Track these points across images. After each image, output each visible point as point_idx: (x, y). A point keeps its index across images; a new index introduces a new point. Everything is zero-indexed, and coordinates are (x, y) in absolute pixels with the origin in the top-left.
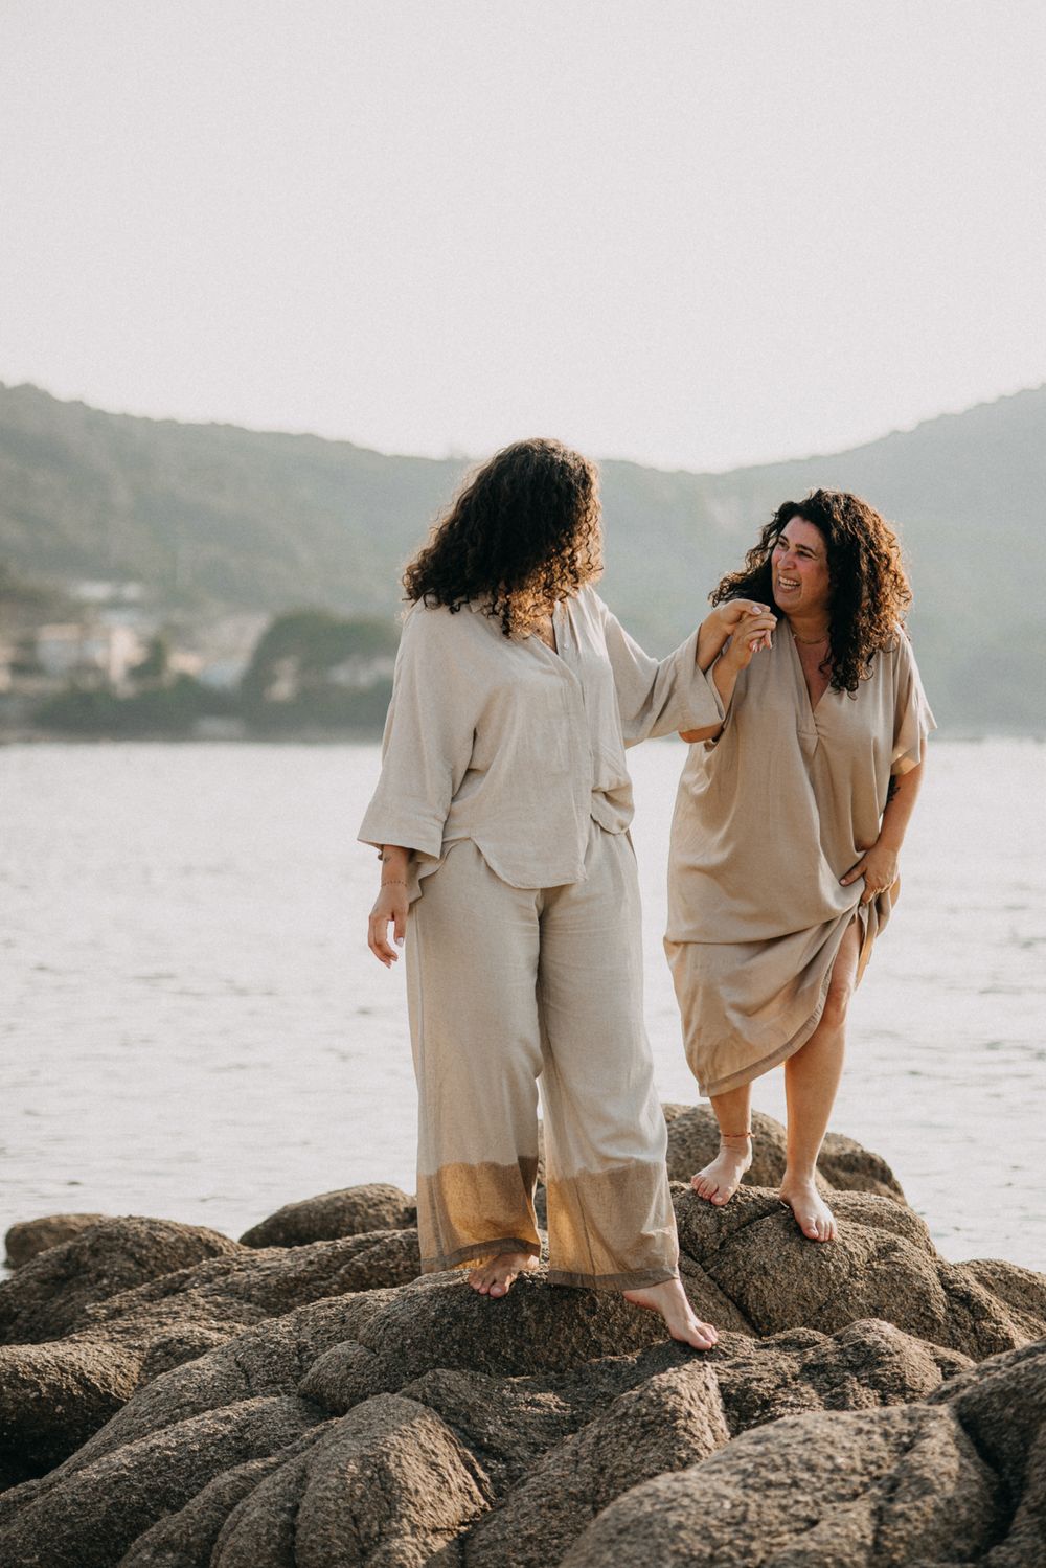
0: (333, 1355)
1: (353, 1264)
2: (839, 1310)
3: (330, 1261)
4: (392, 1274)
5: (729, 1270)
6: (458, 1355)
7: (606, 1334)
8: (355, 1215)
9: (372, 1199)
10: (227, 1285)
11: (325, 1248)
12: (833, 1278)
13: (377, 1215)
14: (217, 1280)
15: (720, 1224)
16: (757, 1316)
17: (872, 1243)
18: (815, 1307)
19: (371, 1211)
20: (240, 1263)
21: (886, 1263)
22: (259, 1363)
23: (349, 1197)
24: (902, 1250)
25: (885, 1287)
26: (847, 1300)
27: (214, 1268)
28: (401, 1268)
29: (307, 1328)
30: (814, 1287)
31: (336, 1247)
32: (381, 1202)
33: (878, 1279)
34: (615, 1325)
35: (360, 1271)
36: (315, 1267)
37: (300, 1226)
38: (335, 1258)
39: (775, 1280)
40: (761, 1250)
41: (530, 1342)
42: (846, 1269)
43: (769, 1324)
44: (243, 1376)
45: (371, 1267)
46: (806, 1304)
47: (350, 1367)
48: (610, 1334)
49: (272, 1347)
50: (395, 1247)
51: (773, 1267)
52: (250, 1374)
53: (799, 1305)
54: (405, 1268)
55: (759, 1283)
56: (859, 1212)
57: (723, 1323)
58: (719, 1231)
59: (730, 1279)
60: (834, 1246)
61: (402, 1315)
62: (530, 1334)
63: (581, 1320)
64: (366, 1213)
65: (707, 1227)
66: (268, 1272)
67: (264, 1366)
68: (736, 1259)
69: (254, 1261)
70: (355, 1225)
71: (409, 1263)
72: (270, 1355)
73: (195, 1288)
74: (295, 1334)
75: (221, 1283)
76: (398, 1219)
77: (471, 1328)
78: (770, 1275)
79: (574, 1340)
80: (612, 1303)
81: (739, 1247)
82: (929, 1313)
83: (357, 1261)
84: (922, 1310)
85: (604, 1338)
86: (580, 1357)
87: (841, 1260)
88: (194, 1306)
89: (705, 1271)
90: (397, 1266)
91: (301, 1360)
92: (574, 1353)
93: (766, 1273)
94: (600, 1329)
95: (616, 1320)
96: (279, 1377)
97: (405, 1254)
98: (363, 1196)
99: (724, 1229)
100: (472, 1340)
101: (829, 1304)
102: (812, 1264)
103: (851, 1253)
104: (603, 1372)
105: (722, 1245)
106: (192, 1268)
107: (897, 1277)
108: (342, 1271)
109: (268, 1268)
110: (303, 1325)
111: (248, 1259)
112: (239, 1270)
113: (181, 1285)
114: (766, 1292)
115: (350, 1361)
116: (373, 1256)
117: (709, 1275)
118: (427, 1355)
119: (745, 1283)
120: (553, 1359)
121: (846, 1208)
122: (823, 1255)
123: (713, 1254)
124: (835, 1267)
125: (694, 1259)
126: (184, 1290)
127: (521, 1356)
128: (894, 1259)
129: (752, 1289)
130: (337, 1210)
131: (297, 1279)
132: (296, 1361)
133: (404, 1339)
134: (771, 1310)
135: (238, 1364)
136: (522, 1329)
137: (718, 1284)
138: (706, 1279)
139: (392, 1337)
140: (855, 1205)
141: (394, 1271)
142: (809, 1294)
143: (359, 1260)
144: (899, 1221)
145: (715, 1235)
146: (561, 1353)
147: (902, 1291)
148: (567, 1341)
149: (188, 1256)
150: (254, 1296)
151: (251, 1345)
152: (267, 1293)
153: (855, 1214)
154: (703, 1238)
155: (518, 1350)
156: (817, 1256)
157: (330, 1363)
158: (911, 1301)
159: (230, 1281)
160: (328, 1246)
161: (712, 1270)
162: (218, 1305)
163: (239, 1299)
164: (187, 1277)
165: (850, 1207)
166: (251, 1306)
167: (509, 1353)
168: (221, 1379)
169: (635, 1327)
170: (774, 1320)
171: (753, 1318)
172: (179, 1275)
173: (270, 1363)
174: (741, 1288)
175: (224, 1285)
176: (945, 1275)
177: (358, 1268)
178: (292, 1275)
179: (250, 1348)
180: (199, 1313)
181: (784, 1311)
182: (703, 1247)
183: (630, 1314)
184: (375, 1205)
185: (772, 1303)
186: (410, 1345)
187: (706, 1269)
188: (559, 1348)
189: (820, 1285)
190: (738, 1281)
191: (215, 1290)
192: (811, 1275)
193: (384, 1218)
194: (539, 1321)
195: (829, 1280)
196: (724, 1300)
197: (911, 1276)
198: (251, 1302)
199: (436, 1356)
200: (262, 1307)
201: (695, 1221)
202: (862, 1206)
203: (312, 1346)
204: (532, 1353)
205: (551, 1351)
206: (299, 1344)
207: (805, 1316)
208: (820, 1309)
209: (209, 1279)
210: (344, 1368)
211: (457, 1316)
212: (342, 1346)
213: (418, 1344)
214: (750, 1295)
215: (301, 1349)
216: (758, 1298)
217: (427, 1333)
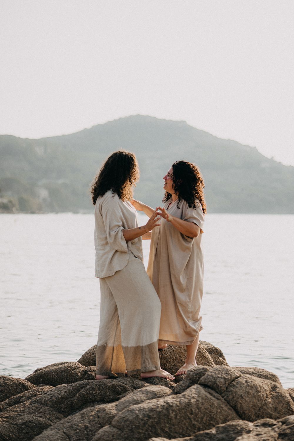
0: (105, 431)
1: (81, 392)
2: (265, 410)
3: (72, 391)
4: (94, 396)
5: (231, 397)
6: (151, 431)
7: (196, 421)
8: (68, 373)
9: (73, 367)
10: (38, 400)
11: (69, 387)
12: (262, 398)
13: (75, 373)
14: (33, 398)
15: (226, 381)
16: (241, 413)
17: (269, 385)
18: (258, 409)
19: (73, 372)
20: (39, 392)
21: (275, 392)
22: (73, 433)
23: (65, 367)
24: (278, 388)
25: (277, 401)
26: (267, 406)
27: (31, 394)
28: (97, 394)
29: (86, 420)
30: (257, 402)
31: (73, 386)
32: (75, 368)
33: (274, 398)
34: (199, 418)
35: (83, 395)
36: (67, 394)
37: (49, 377)
38: (74, 390)
39: (245, 400)
40: (240, 390)
41: (173, 425)
42: (265, 395)
43: (245, 415)
44: (67, 437)
45: (87, 393)
46: (255, 408)
47: (113, 436)
48: (197, 421)
49: (76, 427)
50: (94, 387)
51: (244, 395)
52: (70, 437)
53: (253, 408)
54: (98, 393)
55: (241, 402)
56: (261, 374)
57: (231, 415)
58: (225, 384)
59: (231, 400)
60: (261, 388)
61: (130, 417)
62: (173, 423)
63: (189, 417)
64: (72, 372)
65: (222, 382)
66: (51, 396)
67: (74, 434)
68: (232, 393)
69: (44, 391)
70: (68, 376)
71: (100, 392)
72: (76, 430)
73: (26, 401)
74: (82, 422)
75: (35, 399)
76: (81, 374)
77: (154, 421)
78: (243, 398)
79: (187, 424)
80: (197, 410)
81: (232, 389)
82: (291, 409)
83: (82, 391)
84: (288, 408)
85: (196, 423)
86: (189, 430)
87: (263, 392)
88: (28, 408)
89: (223, 398)
90: (96, 393)
91: (87, 431)
92: (187, 428)
93: (242, 398)
94: (194, 419)
95: (199, 416)
96: (81, 438)
97: (98, 389)
98: (70, 367)
99: (227, 383)
100: (155, 426)
101: (262, 407)
102: (255, 394)
103: (265, 390)
104: (205, 437)
105: (227, 388)
106: (22, 394)
107: (280, 397)
108: (77, 395)
109: (51, 394)
110: (84, 419)
111: (41, 390)
112: (40, 395)
113: (20, 400)
114: (243, 404)
115: (112, 434)
116: (88, 390)
117: (224, 399)
118: (141, 431)
119: (236, 402)
120: (181, 431)
121: (256, 373)
122: (258, 391)
123: (224, 392)
124: (263, 395)
125: (219, 394)
126: (22, 402)
127: (171, 430)
128: (277, 391)
129: (239, 404)
130: (62, 371)
131: (62, 398)
132: (86, 432)
133: (132, 426)
134: (245, 410)
135: (65, 433)
136: (171, 421)
137: (227, 402)
138: (223, 400)
139: (127, 425)
140: (258, 372)
141: (95, 394)
142: (256, 405)
143: (83, 391)
144: (273, 377)
145: (224, 385)
146: (183, 429)
147: (282, 402)
148: (185, 424)
149: (17, 389)
150: (48, 404)
151: (68, 426)
152: (53, 403)
153: (260, 375)
154: (221, 387)
155: (170, 428)
156: (256, 391)
157: (105, 434)
158: (285, 405)
159: (38, 399)
160: (70, 386)
161: (225, 397)
162: (37, 408)
163: (43, 405)
164: (21, 397)
165: (257, 373)
166: (48, 408)
167: (167, 430)
168: (60, 439)
169: (205, 418)
170: (246, 414)
171: (240, 413)
172: (19, 396)
173: (76, 433)
174: (235, 403)
175: (36, 400)
176: (292, 396)
177: (83, 394)
178: (60, 397)
179: (67, 427)
180: (31, 411)
181: (249, 410)
182: (221, 389)
183: (203, 414)
184: (74, 369)
185: (245, 408)
186: (135, 428)
187: (223, 397)
188: (182, 427)
189: (258, 401)
190: (234, 401)
191: (33, 402)
192: (256, 398)
193: (77, 374)
194: (176, 418)
195: (261, 399)
196: (230, 407)
197: (284, 397)
198: (48, 406)
199: (143, 432)
200: (52, 408)
201: (218, 380)
202: (261, 372)
203: (90, 426)
204: (174, 429)
205: (180, 428)
206: (85, 426)
207: (255, 412)
208: (259, 409)
209: (30, 398)
210: (111, 436)
211: (149, 417)
212: (106, 428)
213: (137, 427)
214: (238, 406)
215: (86, 427)
216: (241, 406)
217: (140, 423)
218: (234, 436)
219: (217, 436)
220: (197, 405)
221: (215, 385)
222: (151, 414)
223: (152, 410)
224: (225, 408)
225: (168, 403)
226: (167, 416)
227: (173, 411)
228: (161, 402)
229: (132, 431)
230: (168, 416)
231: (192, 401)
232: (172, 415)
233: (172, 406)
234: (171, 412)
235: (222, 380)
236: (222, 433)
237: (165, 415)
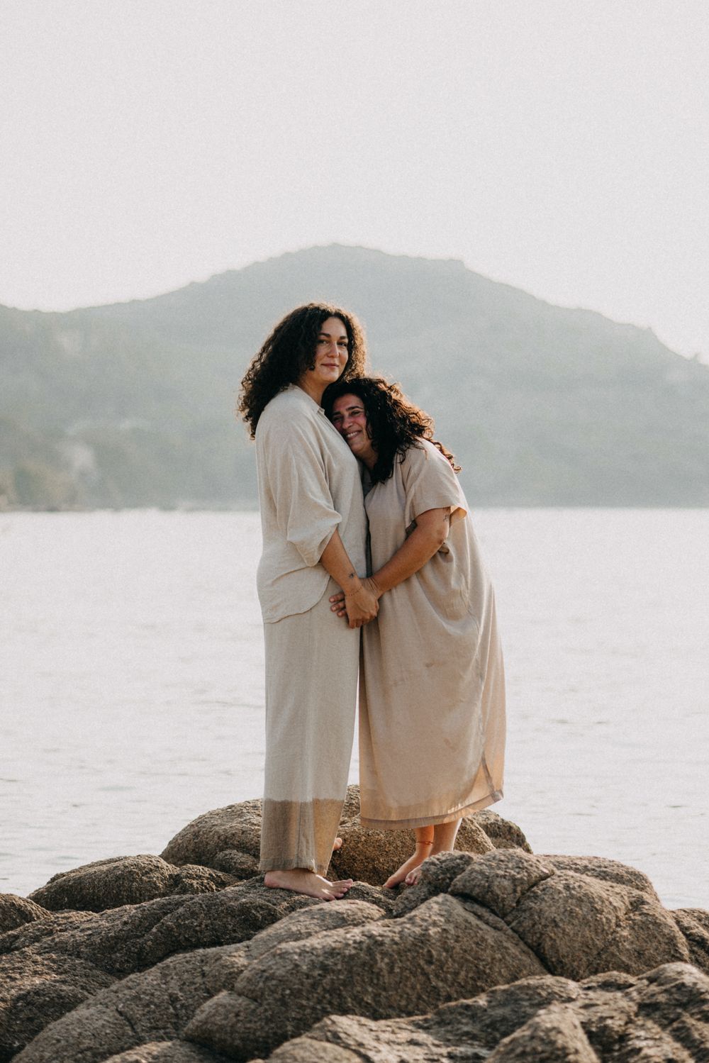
0: (218, 1005)
1: (163, 923)
2: (613, 955)
3: (140, 922)
4: (196, 932)
5: (527, 923)
6: (330, 1003)
7: (442, 981)
8: (133, 882)
9: (144, 867)
10: (56, 944)
11: (134, 911)
12: (606, 928)
13: (149, 881)
14: (44, 940)
15: (515, 886)
16: (552, 962)
17: (626, 898)
18: (595, 952)
19: (144, 878)
20: (59, 925)
21: (640, 915)
22: (140, 1012)
23: (126, 867)
24: (648, 903)
25: (643, 935)
26: (618, 946)
27: (38, 929)
28: (203, 926)
29: (173, 981)
30: (593, 936)
31: (144, 910)
32: (151, 870)
33: (636, 927)
34: (447, 972)
35: (169, 929)
36: (129, 927)
37: (84, 892)
38: (145, 919)
39: (564, 930)
40: (550, 906)
41: (385, 989)
42: (614, 921)
43: (562, 967)
44: (127, 1023)
45: (179, 926)
46: (588, 951)
47: (237, 1015)
48: (445, 980)
49: (147, 998)
50: (196, 909)
51: (561, 920)
52: (133, 1022)
53: (584, 951)
54: (206, 926)
55: (552, 935)
56: (605, 872)
57: (528, 968)
58: (515, 891)
59: (529, 931)
60: (603, 902)
61: (278, 969)
62: (384, 983)
63: (423, 969)
64: (141, 879)
65: (505, 889)
66: (90, 932)
67: (144, 1015)
68: (532, 915)
69: (71, 923)
70: (134, 889)
71: (209, 921)
72: (148, 1005)
73: (28, 946)
74: (164, 986)
75: (49, 942)
76: (165, 884)
77: (338, 979)
78: (559, 927)
79: (418, 986)
80: (444, 954)
81: (533, 905)
82: (678, 955)
83: (167, 921)
84: (672, 952)
85: (440, 984)
86: (424, 1001)
87: (609, 913)
88: (33, 962)
89: (508, 925)
90: (200, 925)
91: (175, 1008)
92: (419, 997)
93: (557, 926)
94: (437, 976)
95: (448, 968)
96: (160, 1024)
97: (205, 915)
98: (137, 866)
99: (519, 889)
100: (340, 990)
101: (605, 950)
102: (589, 917)
103: (615, 907)
104: (461, 1014)
105: (518, 902)
106: (18, 929)
107: (651, 926)
108: (154, 930)
109: (89, 929)
110: (168, 979)
111: (65, 921)
112: (61, 931)
113: (11, 945)
114: (558, 941)
115: (236, 1010)
116: (180, 916)
117: (512, 928)
118: (304, 1002)
119: (542, 934)
120: (403, 1003)
121: (594, 870)
122: (597, 910)
123: (512, 911)
124: (607, 919)
125: (498, 916)
126: (17, 949)
127: (379, 1001)
128: (645, 911)
129: (548, 939)
130: (118, 878)
131: (116, 937)
132: (171, 1010)
133: (284, 990)
134: (563, 956)
135: (121, 1013)
136: (378, 979)
137: (519, 936)
138: (510, 932)
139: (272, 988)
140: (600, 867)
141: (198, 928)
142: (590, 942)
143: (168, 920)
144: (636, 880)
145: (512, 895)
146: (409, 999)
147: (656, 937)
148: (413, 988)
149: (5, 920)
150: (82, 952)
151: (128, 997)
152: (94, 949)
153: (602, 874)
154: (503, 900)
155: (376, 996)
156: (592, 911)
157: (217, 1011)
158: (663, 945)
159: (57, 940)
160: (136, 909)
161: (514, 924)
162: (54, 961)
163: (69, 955)
164: (16, 937)
165: (597, 869)
166: (82, 961)
167: (368, 999)
168: (110, 1027)
169: (463, 973)
170: (566, 964)
171: (550, 964)
172: (9, 936)
173: (149, 1012)
174: (539, 938)
175: (53, 944)
176: (681, 923)
177: (168, 927)
178: (112, 934)
179: (128, 1000)
180: (39, 968)
181: (572, 957)
182: (504, 905)
183: (458, 963)
184: (147, 873)
185: (563, 950)
186: (290, 995)
187: (508, 923)
188: (408, 994)
189: (597, 933)
190: (536, 933)
191: (45, 948)
192: (590, 926)
193: (155, 883)
194: (391, 971)
195: (603, 930)
196: (526, 948)
197: (660, 925)
198: (81, 958)
199: (311, 1004)
200: (91, 961)
201: (496, 883)
202: (606, 867)
203: (182, 996)
204: (386, 998)
205: (401, 996)
206: (170, 995)
207: (588, 960)
208: (599, 954)
209: (36, 939)
210: (231, 1015)
211: (325, 969)
212: (222, 997)
213: (296, 994)
214: (546, 945)
215: (173, 999)
216: (552, 946)
217: (302, 984)
218: (529, 1010)
219: (490, 1012)
220: (444, 943)
221: (489, 896)
222: (330, 962)
223: (332, 953)
224: (513, 950)
225: (371, 937)
226: (370, 966)
227: (384, 954)
228: (356, 933)
229: (283, 1002)
230: (372, 966)
231: (432, 931)
232: (382, 964)
233: (382, 944)
234: (378, 957)
235: (506, 883)
236: (502, 1005)
237: (364, 964)
